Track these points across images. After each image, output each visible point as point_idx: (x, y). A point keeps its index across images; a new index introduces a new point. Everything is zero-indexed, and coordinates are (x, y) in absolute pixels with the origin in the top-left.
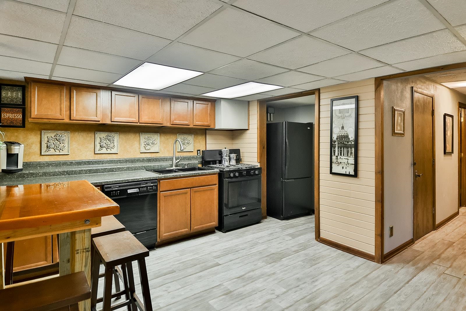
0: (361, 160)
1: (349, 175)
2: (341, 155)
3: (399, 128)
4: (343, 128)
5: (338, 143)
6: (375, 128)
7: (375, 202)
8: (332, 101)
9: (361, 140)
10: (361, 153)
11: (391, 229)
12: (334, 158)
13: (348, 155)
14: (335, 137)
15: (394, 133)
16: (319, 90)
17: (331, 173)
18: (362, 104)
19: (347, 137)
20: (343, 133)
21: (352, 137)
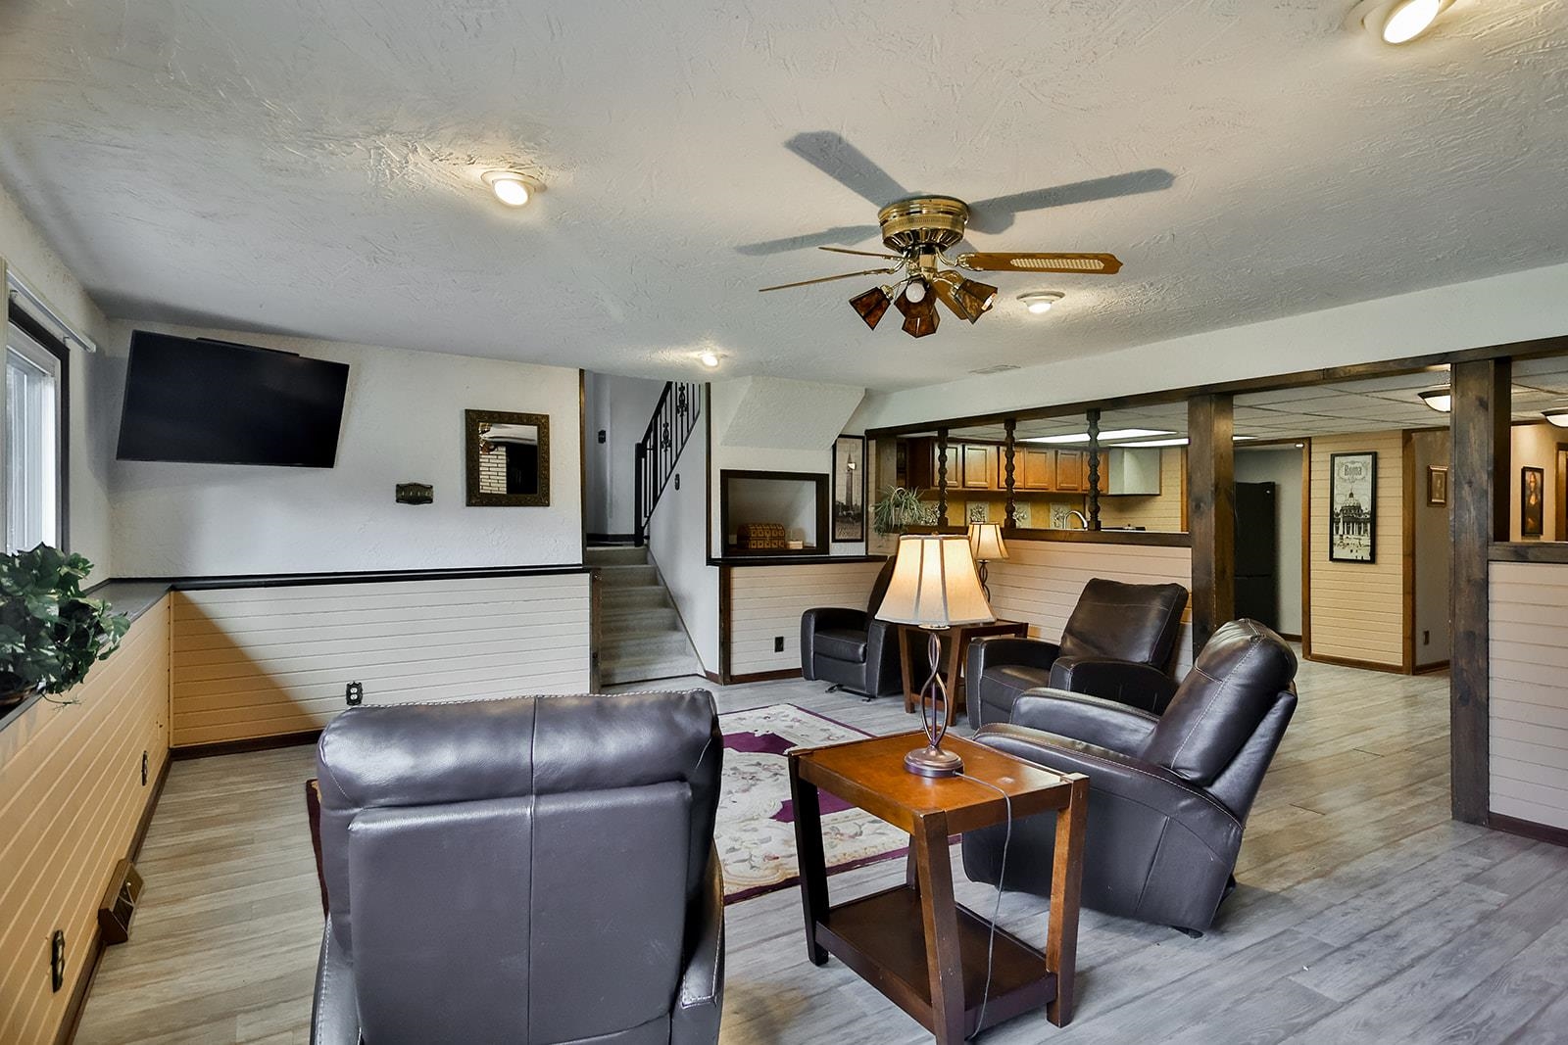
0: (1380, 540)
1: (1362, 561)
2: (1348, 533)
3: (1437, 495)
4: (1351, 495)
5: (1344, 517)
6: (1404, 497)
7: (1404, 594)
8: (1333, 456)
9: (1381, 512)
10: (1381, 531)
11: (1427, 634)
12: (1336, 538)
13: (1360, 533)
14: (1338, 508)
15: (1429, 503)
16: (1310, 438)
17: (1332, 559)
18: (1381, 463)
19: (1358, 508)
20: (1351, 502)
21: (1366, 507)
